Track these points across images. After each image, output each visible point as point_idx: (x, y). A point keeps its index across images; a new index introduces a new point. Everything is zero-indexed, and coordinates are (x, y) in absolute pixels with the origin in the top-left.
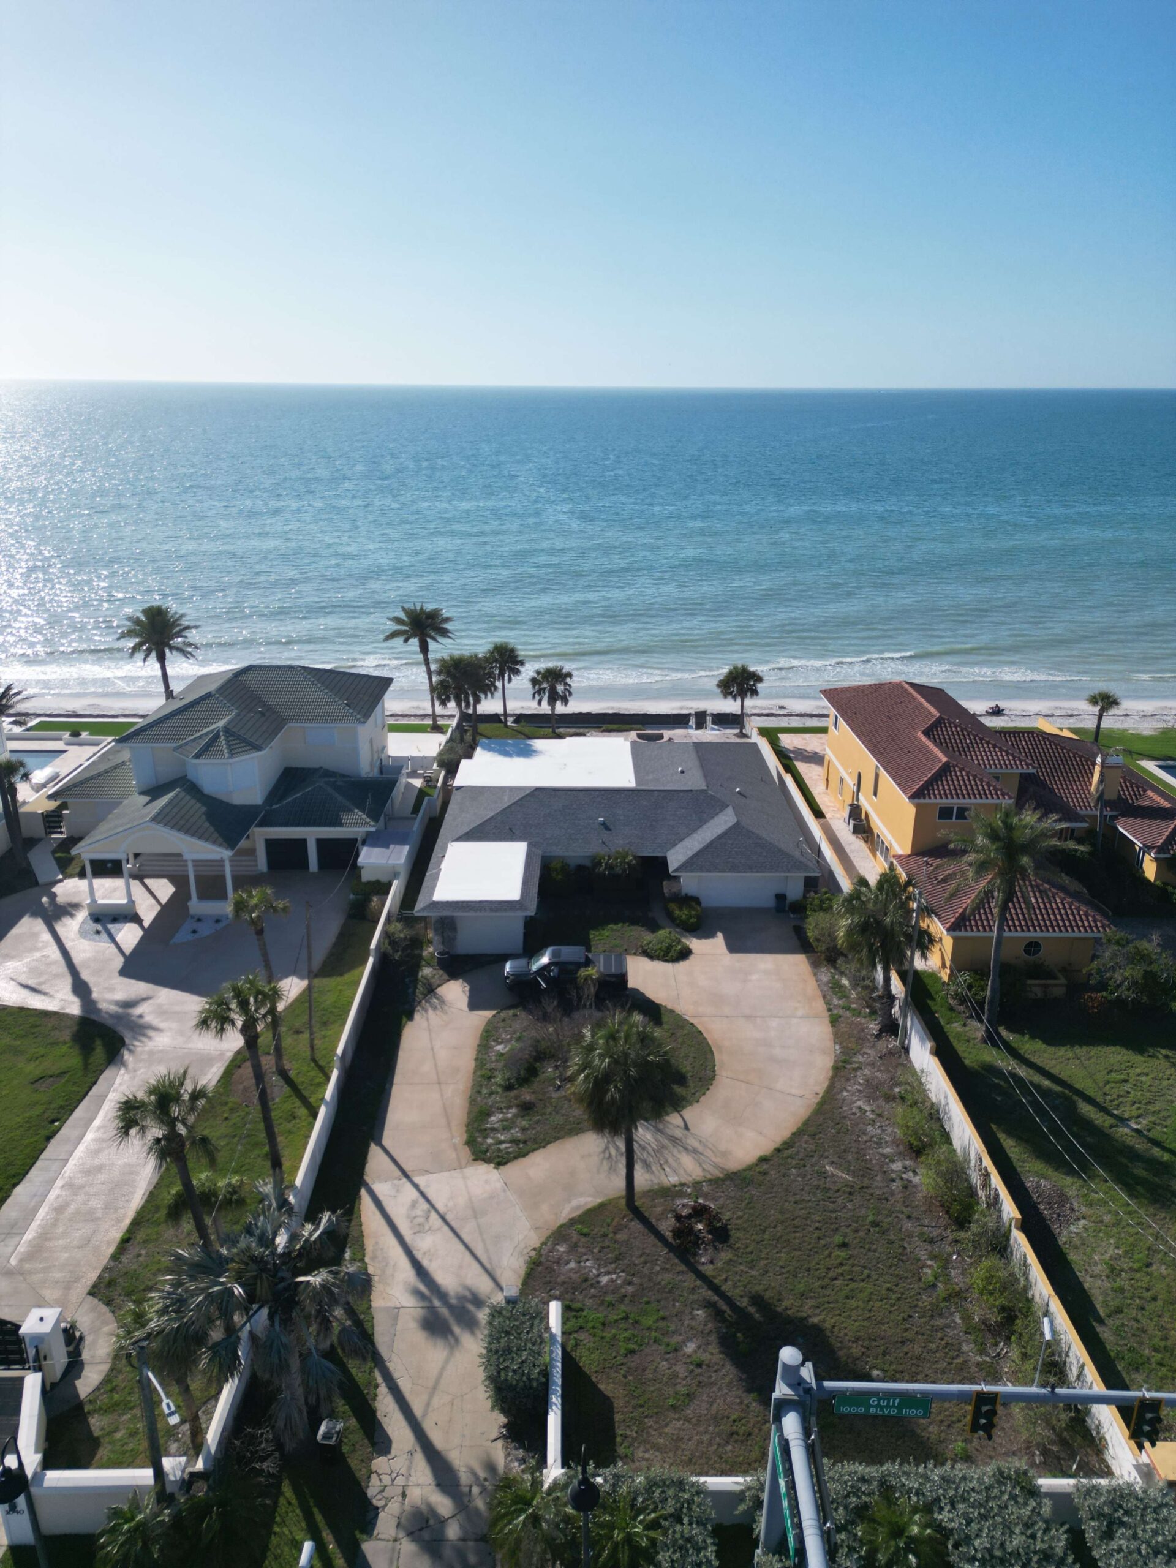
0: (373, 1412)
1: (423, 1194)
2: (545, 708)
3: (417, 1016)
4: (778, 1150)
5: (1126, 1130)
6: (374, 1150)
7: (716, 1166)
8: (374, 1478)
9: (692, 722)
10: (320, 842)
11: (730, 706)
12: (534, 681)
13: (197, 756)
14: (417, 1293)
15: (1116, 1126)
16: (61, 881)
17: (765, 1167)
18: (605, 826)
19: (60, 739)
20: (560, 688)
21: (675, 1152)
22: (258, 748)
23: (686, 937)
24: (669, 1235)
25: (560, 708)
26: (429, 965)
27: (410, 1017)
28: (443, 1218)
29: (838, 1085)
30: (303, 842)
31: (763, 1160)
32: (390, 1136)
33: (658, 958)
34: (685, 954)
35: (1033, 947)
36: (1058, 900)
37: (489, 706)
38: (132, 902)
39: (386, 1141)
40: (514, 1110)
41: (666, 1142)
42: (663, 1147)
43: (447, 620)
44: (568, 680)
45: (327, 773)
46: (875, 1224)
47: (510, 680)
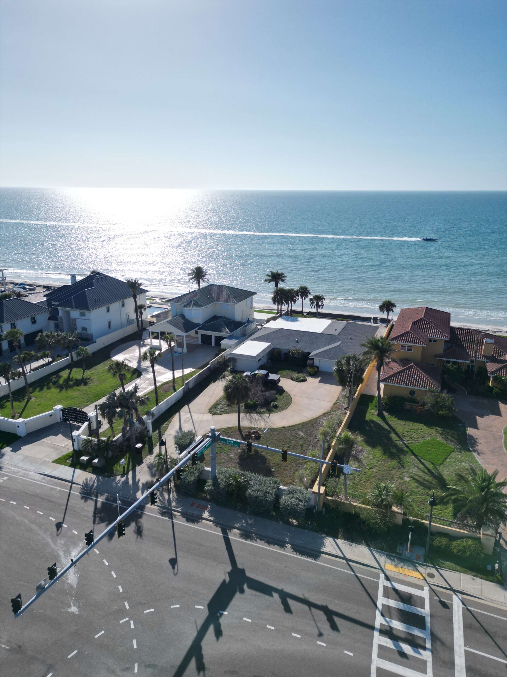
0: (153, 449)
1: (191, 416)
2: (314, 310)
3: (216, 382)
4: (289, 426)
5: (401, 442)
6: (186, 407)
7: (269, 425)
8: (146, 459)
9: (372, 321)
10: (216, 337)
11: (384, 315)
12: (311, 300)
13: (184, 307)
14: (177, 432)
15: (399, 441)
16: (148, 339)
17: (283, 428)
18: (297, 342)
19: (167, 305)
20: (320, 303)
21: (261, 421)
22: (201, 306)
23: (307, 376)
24: (244, 435)
25: (320, 311)
26: (228, 371)
27: (214, 382)
28: (193, 421)
29: (321, 417)
30: (210, 337)
31: (284, 427)
32: (192, 405)
33: (295, 380)
34: (304, 380)
35: (412, 392)
36: (425, 378)
37: (296, 307)
38: (160, 345)
39: (190, 405)
40: (226, 405)
41: (261, 419)
42: (259, 420)
43: (286, 277)
44: (323, 300)
45: (224, 318)
46: (302, 445)
47: (305, 299)
